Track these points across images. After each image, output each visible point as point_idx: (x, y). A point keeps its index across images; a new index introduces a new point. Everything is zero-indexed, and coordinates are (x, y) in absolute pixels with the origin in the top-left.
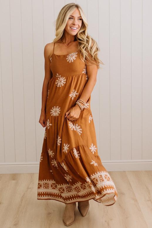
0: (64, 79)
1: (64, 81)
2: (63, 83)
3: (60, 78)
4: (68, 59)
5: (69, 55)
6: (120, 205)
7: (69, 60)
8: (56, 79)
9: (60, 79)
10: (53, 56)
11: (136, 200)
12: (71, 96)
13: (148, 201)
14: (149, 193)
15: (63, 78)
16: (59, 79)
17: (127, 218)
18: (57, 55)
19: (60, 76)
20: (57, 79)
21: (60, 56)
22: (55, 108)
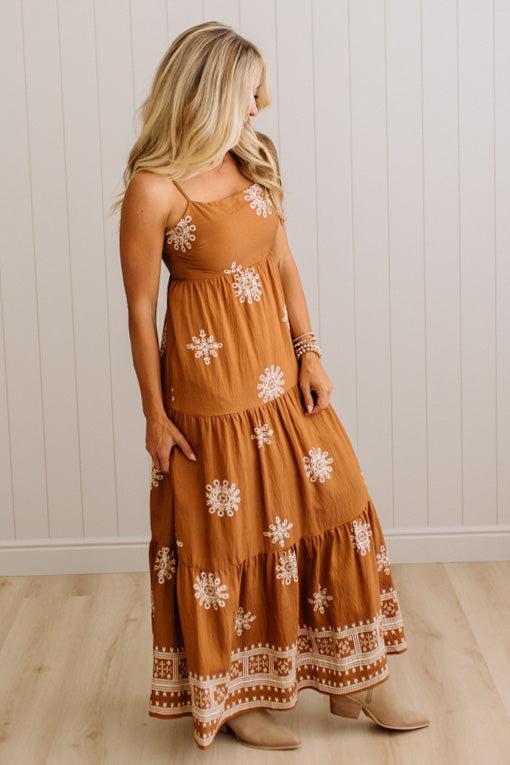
0: (254, 275)
1: (257, 281)
3: (240, 275)
9: (244, 279)
15: (249, 272)
16: (236, 278)
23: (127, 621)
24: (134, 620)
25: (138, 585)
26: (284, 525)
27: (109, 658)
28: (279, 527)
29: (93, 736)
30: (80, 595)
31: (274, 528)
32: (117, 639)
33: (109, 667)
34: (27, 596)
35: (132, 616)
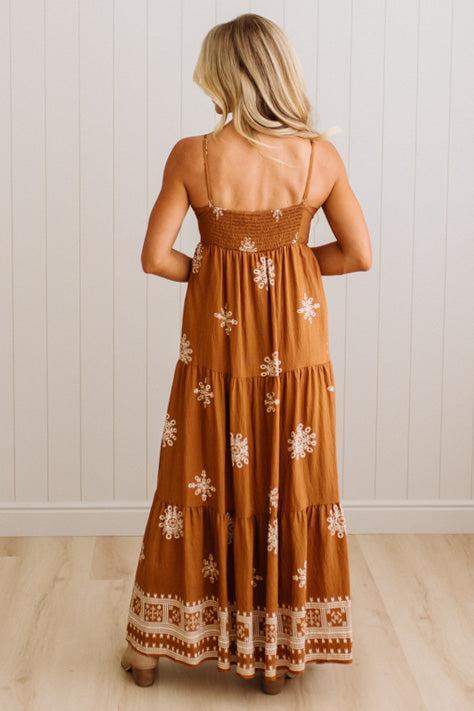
23: (56, 579)
24: (62, 579)
25: (65, 548)
27: (38, 613)
29: (22, 680)
30: (10, 554)
32: (45, 595)
33: (38, 619)
35: (61, 576)
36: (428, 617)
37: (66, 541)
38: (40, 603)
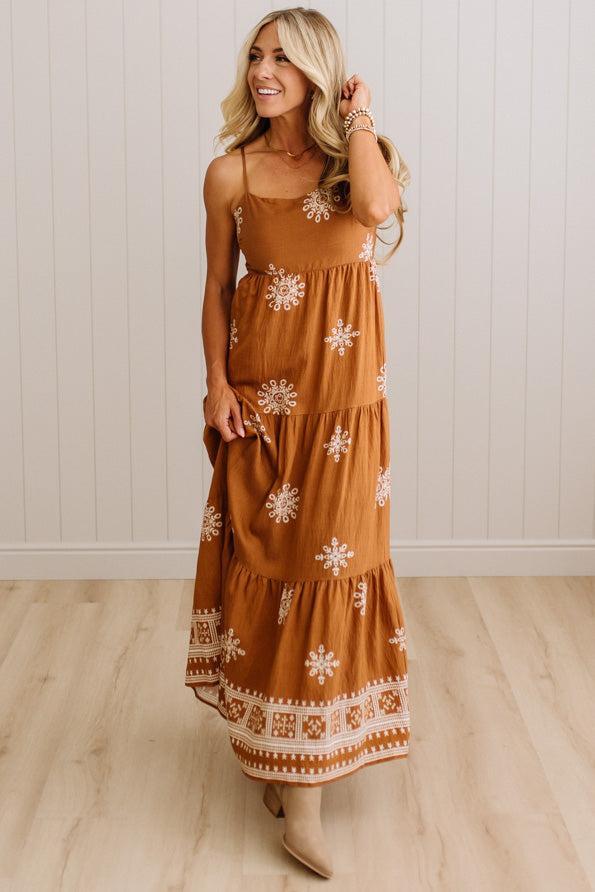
0: (298, 283)
1: (299, 290)
2: (298, 297)
3: (280, 279)
4: (310, 210)
5: (309, 197)
6: (448, 691)
7: (315, 215)
8: (267, 280)
9: (282, 284)
10: (248, 201)
11: (500, 675)
12: (335, 344)
13: (542, 677)
14: (546, 651)
15: (292, 278)
16: (276, 280)
17: (472, 734)
18: (263, 199)
19: (281, 272)
20: (271, 283)
21: (275, 199)
22: (275, 387)
23: (139, 629)
24: (146, 629)
25: (150, 593)
26: (342, 549)
27: (118, 670)
28: (335, 550)
29: (97, 752)
30: (91, 602)
31: (329, 551)
32: (127, 649)
33: (117, 677)
34: (36, 601)
35: (144, 627)
36: (549, 676)
37: (151, 585)
38: (121, 657)
